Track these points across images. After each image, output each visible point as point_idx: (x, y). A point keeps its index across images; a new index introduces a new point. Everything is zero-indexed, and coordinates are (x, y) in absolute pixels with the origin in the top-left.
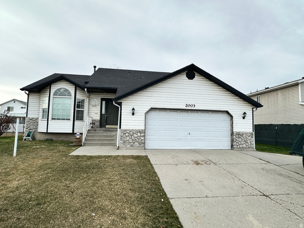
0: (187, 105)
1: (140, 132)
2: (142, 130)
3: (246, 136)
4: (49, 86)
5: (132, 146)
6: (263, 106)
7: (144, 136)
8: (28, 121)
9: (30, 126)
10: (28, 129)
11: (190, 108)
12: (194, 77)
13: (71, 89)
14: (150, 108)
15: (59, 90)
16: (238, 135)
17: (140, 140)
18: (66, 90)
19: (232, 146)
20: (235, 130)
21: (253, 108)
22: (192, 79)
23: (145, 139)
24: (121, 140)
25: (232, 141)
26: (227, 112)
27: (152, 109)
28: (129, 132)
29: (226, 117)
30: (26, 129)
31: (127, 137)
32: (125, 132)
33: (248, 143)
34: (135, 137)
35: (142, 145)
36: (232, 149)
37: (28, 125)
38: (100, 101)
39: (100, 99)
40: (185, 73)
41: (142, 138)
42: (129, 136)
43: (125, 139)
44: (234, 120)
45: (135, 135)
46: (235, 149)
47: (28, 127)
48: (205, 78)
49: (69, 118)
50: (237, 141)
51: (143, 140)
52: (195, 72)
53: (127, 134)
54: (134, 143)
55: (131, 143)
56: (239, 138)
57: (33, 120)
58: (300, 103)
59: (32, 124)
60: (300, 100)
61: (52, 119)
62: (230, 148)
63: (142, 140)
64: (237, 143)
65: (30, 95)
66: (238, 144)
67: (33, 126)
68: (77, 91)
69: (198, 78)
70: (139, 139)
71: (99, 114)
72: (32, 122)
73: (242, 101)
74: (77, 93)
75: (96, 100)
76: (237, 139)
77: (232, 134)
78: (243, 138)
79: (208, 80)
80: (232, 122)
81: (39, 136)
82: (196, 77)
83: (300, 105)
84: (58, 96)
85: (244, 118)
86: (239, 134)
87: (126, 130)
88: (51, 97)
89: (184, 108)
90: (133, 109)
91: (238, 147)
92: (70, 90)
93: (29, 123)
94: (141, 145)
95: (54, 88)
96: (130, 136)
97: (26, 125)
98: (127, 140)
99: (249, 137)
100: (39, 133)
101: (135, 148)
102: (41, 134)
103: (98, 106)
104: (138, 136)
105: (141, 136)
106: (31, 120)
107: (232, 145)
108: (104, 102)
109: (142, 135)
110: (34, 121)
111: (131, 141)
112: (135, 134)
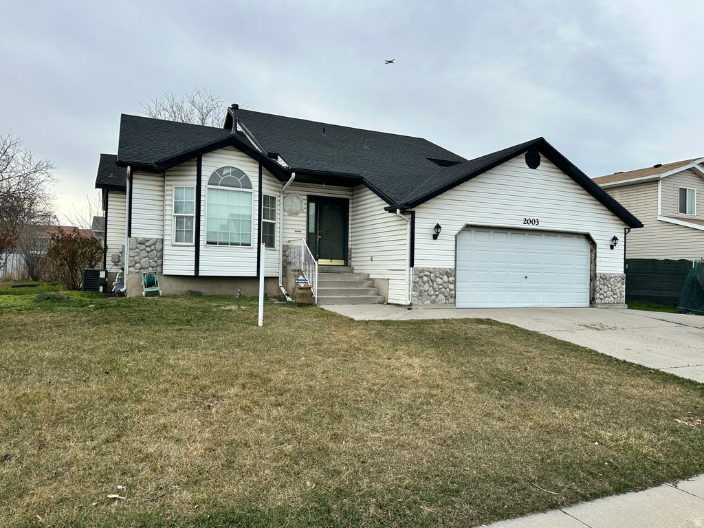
0: (526, 222)
1: (447, 274)
2: (450, 269)
3: (614, 281)
4: (196, 159)
5: (433, 302)
6: (643, 226)
7: (455, 283)
8: (135, 246)
9: (140, 259)
10: (133, 266)
11: (530, 226)
12: (539, 164)
13: (250, 169)
14: (463, 224)
15: (220, 170)
16: (603, 279)
17: (448, 289)
18: (238, 173)
19: (592, 301)
20: (600, 270)
21: (625, 229)
22: (535, 168)
23: (455, 287)
24: (414, 291)
25: (593, 291)
26: (587, 237)
27: (469, 227)
28: (428, 273)
29: (583, 245)
30: (130, 267)
31: (424, 283)
32: (422, 274)
33: (616, 294)
34: (439, 283)
35: (450, 301)
36: (592, 307)
37: (133, 257)
38: (306, 202)
39: (306, 197)
40: (523, 155)
41: (452, 287)
42: (428, 282)
43: (421, 288)
44: (598, 250)
45: (438, 280)
46: (599, 306)
47: (136, 263)
48: (555, 167)
49: (248, 242)
50: (601, 291)
51: (452, 290)
52: (541, 155)
53: (425, 279)
54: (437, 296)
55: (431, 296)
56: (604, 285)
57: (147, 244)
58: (659, 219)
59: (146, 254)
60: (659, 213)
61: (208, 243)
62: (588, 304)
63: (450, 290)
64: (601, 294)
65: (136, 179)
66: (602, 296)
67: (147, 259)
68: (263, 176)
69: (545, 166)
70: (446, 289)
71: (305, 232)
72: (144, 249)
73: (610, 215)
74: (263, 181)
75: (296, 200)
76: (601, 286)
77: (593, 278)
78: (609, 286)
79: (559, 170)
80: (593, 255)
81: (168, 285)
82: (541, 163)
83: (659, 222)
84: (219, 187)
85: (612, 247)
86: (605, 278)
87: (422, 271)
88: (203, 188)
89: (521, 225)
90: (438, 227)
91: (603, 302)
92: (248, 174)
93: (138, 252)
94: (448, 299)
95: (211, 164)
96: (430, 281)
97: (130, 257)
98: (425, 291)
99: (618, 283)
100: (166, 278)
101: (440, 307)
102: (171, 281)
103: (301, 215)
104: (444, 282)
105: (449, 282)
106: (141, 243)
107: (594, 299)
108: (312, 205)
109: (451, 279)
110: (150, 247)
111: (433, 292)
112: (439, 277)
